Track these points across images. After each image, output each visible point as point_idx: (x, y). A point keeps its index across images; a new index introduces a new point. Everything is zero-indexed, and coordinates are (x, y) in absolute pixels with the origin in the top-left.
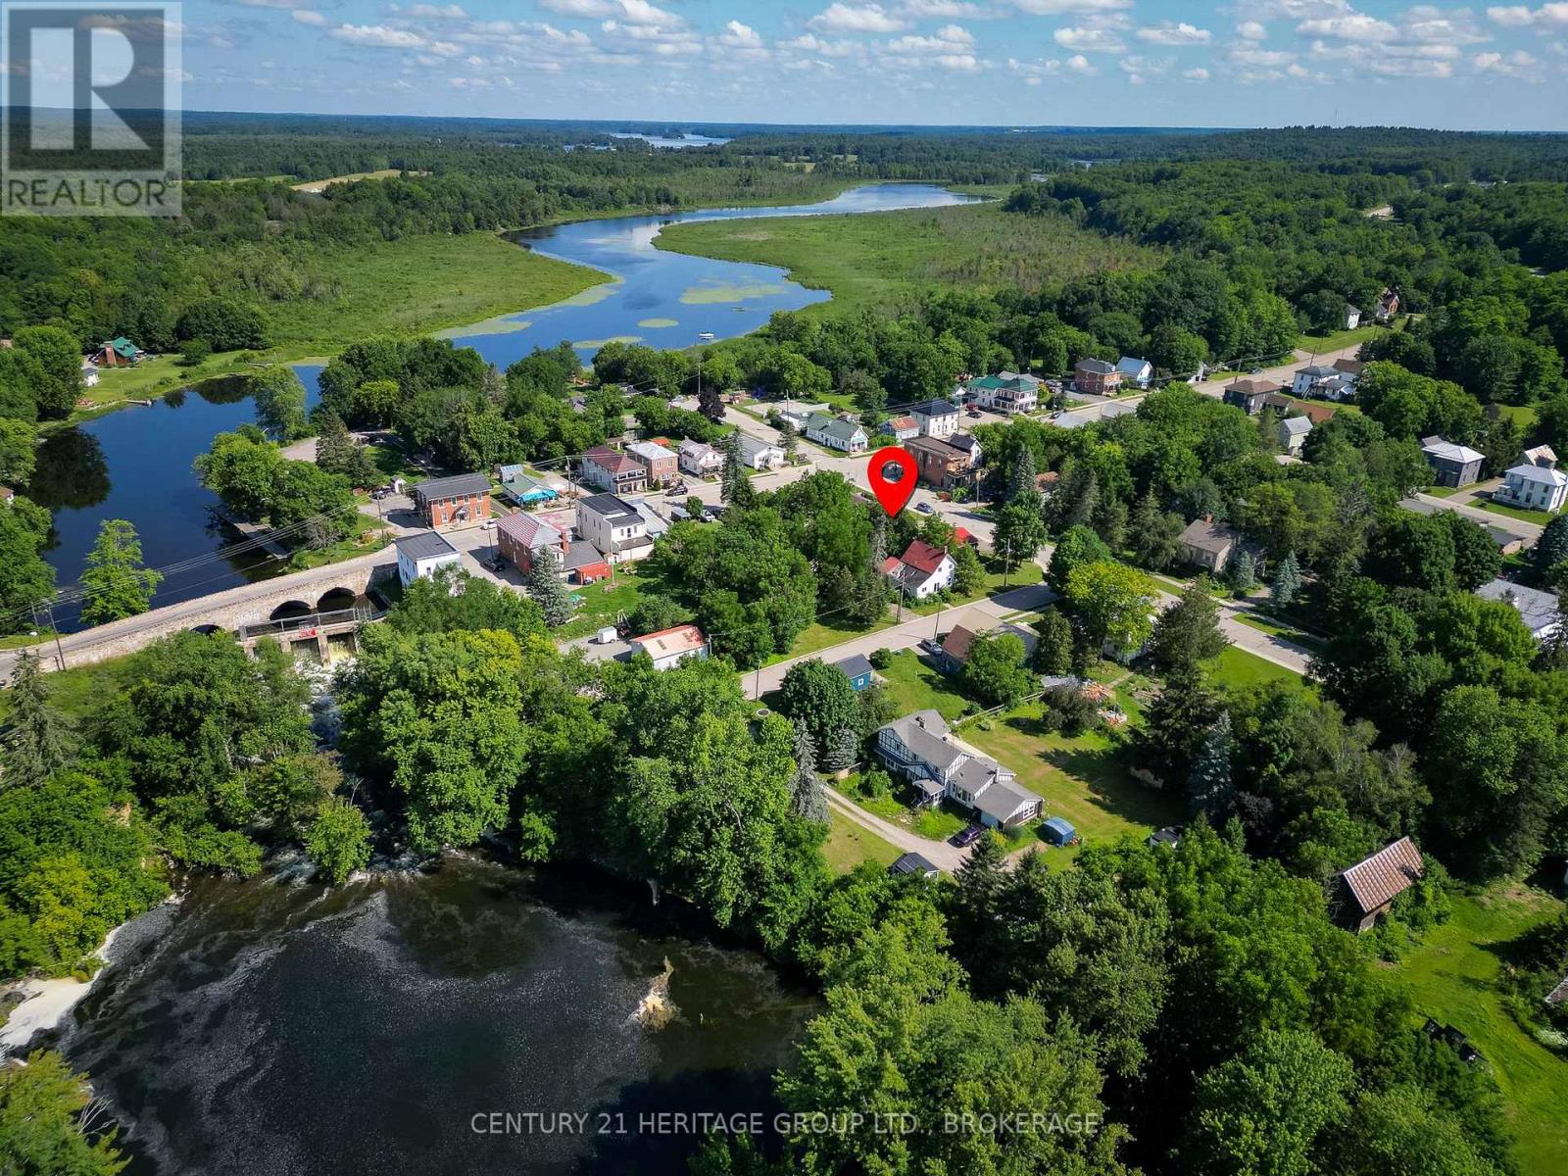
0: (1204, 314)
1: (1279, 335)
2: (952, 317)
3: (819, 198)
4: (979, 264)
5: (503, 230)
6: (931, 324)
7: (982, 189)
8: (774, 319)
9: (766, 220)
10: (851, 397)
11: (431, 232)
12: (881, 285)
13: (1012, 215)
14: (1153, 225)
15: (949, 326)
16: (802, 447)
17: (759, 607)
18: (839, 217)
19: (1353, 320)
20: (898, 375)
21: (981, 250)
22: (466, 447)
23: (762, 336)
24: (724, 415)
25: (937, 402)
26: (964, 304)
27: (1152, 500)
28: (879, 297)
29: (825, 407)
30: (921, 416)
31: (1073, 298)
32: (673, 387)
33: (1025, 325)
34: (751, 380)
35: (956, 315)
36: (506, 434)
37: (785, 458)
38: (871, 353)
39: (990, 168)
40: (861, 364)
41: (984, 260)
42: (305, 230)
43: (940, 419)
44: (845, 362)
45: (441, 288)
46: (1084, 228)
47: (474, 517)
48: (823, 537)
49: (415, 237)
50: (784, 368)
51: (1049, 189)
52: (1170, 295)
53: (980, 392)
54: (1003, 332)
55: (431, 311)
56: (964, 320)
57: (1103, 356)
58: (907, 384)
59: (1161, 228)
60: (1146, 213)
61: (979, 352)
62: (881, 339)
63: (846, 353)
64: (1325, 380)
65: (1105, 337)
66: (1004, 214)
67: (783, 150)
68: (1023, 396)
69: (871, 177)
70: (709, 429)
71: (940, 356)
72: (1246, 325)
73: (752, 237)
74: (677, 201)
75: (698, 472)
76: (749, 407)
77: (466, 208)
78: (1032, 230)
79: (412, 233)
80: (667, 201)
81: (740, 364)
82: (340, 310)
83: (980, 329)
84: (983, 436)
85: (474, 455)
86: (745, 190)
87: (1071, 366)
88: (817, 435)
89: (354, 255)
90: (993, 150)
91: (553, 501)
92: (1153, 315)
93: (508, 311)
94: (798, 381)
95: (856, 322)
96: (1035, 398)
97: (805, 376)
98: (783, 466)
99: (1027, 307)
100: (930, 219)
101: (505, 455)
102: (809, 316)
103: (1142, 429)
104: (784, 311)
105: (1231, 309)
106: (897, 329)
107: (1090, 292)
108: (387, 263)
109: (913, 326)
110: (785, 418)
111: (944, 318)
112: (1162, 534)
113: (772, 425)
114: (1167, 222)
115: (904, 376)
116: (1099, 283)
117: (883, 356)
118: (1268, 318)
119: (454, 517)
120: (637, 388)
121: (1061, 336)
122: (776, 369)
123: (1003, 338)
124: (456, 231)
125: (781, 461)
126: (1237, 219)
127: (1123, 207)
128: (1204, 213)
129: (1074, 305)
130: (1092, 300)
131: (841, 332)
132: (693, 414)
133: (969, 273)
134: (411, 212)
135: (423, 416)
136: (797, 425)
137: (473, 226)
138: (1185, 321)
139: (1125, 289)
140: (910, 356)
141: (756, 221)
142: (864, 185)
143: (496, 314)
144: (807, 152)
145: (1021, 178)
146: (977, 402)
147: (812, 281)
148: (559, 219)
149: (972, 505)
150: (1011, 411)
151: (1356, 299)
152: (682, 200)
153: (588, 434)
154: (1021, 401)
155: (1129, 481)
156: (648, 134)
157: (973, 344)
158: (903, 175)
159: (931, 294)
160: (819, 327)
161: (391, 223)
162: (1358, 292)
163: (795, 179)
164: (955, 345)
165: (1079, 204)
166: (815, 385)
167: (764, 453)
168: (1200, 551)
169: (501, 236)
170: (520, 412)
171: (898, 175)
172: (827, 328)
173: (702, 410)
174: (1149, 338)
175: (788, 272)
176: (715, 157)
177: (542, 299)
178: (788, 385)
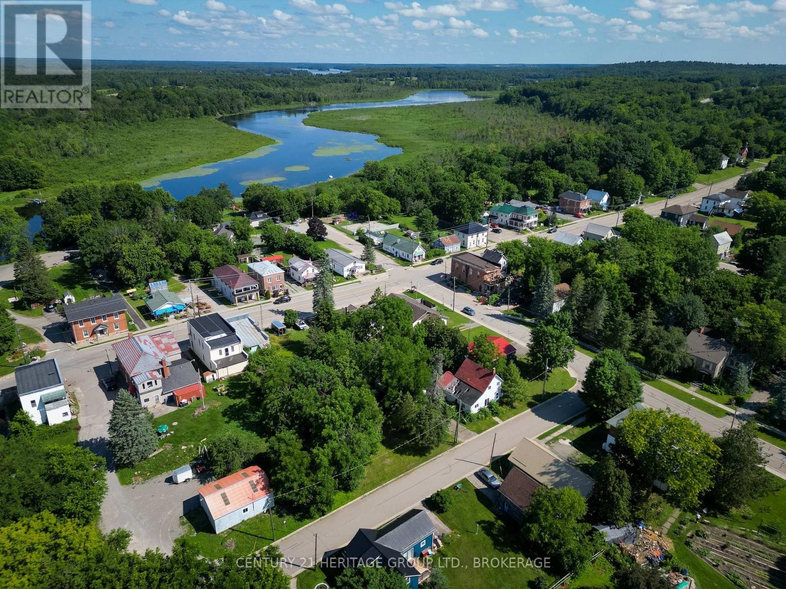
0: (638, 160)
1: (686, 173)
2: (477, 164)
3: (397, 98)
4: (487, 131)
5: (221, 116)
6: (463, 168)
7: (483, 93)
8: (366, 166)
9: (367, 110)
10: (414, 218)
11: (177, 116)
12: (431, 145)
13: (501, 106)
14: (581, 110)
15: (475, 169)
16: (380, 258)
17: (323, 454)
18: (408, 107)
19: (724, 163)
20: (444, 204)
21: (487, 124)
22: (123, 269)
23: (359, 176)
24: (326, 234)
25: (472, 224)
26: (484, 156)
27: (651, 313)
28: (430, 151)
29: (396, 226)
30: (461, 234)
31: (553, 152)
32: (295, 213)
33: (524, 169)
34: (348, 206)
35: (480, 163)
36: (157, 257)
37: (367, 268)
38: (426, 189)
39: (486, 82)
40: (420, 196)
41: (490, 130)
42: (100, 116)
43: (475, 236)
44: (409, 195)
45: (172, 149)
46: (542, 112)
47: (112, 331)
48: (388, 367)
49: (167, 119)
50: (368, 200)
51: (520, 92)
52: (616, 149)
53: (500, 214)
54: (510, 173)
55: (159, 162)
56: (485, 166)
57: (577, 189)
58: (451, 212)
59: (586, 110)
60: (577, 103)
61: (497, 187)
62: (433, 180)
63: (410, 189)
64: (723, 203)
65: (576, 176)
66: (497, 105)
67: (379, 74)
68: (529, 218)
69: (425, 88)
70: (314, 246)
71: (472, 191)
72: (665, 167)
73: (359, 118)
74: (319, 100)
75: (301, 281)
76: (344, 227)
77: (199, 104)
78: (514, 113)
79: (166, 117)
80: (315, 100)
81: (342, 197)
82: (101, 162)
83: (496, 172)
84: (506, 249)
85: (129, 274)
86: (357, 94)
87: (556, 195)
88: (390, 249)
89: (127, 128)
90: (487, 74)
91: (182, 313)
92: (606, 162)
93: (207, 162)
94: (378, 209)
95: (417, 167)
96: (536, 219)
97: (382, 206)
98: (365, 274)
99: (523, 157)
100: (457, 108)
101: (155, 273)
102: (387, 164)
103: (630, 250)
104: (371, 161)
105: (655, 157)
106: (442, 171)
107: (564, 148)
108: (145, 133)
109: (452, 169)
110: (368, 235)
111: (471, 164)
112: (669, 347)
113: (359, 241)
114: (590, 107)
115: (448, 205)
116: (568, 142)
117: (435, 191)
118: (679, 163)
119: (93, 333)
120: (270, 215)
121: (549, 176)
122: (363, 200)
123: (510, 177)
124: (192, 116)
125: (363, 270)
126: (630, 106)
127: (563, 100)
128: (610, 102)
129: (554, 156)
130: (565, 153)
131: (407, 174)
132: (302, 236)
133: (482, 137)
134: (165, 105)
135: (92, 245)
136: (377, 241)
137: (202, 113)
138: (627, 165)
139: (585, 145)
140: (453, 192)
141: (362, 110)
142: (421, 91)
143: (200, 163)
144: (391, 76)
145: (503, 87)
146: (497, 221)
147: (391, 142)
148: (253, 110)
149: (504, 307)
150: (521, 228)
151: (726, 151)
152: (323, 100)
153: (219, 255)
154: (528, 221)
155: (629, 295)
156: (311, 68)
157: (493, 182)
158: (442, 86)
159: (461, 150)
160: (394, 170)
161: (153, 112)
162: (726, 146)
163: (384, 88)
164: (482, 183)
165: (538, 99)
166: (390, 211)
167: (351, 266)
168: (701, 360)
169: (219, 119)
170: (169, 240)
171: (439, 86)
172: (399, 171)
173: (310, 232)
174: (605, 177)
175: (378, 137)
176: (343, 78)
177: (231, 154)
178: (371, 212)
